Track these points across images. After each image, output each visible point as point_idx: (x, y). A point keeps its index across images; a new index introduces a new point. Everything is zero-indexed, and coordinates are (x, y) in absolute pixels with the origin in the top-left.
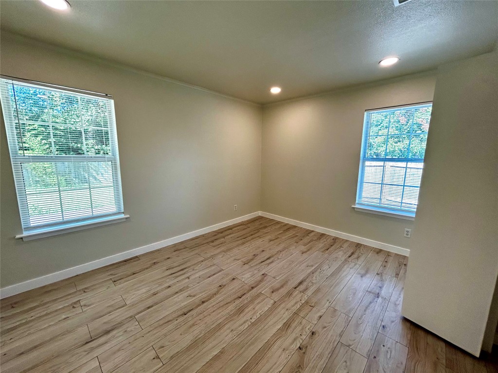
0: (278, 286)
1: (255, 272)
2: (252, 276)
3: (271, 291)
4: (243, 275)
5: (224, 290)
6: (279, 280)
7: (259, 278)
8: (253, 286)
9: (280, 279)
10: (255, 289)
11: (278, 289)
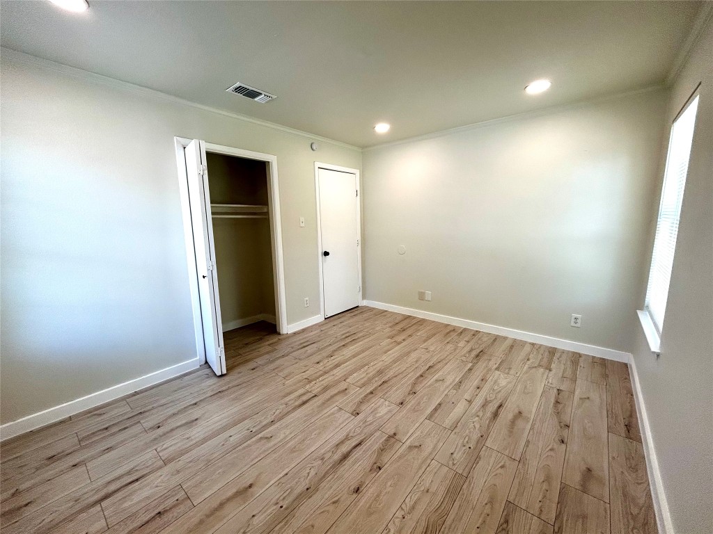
0: (337, 398)
1: (370, 419)
2: (376, 409)
3: (347, 391)
4: (390, 411)
5: (407, 389)
6: (335, 405)
7: (363, 407)
8: (372, 395)
9: (332, 407)
10: (368, 391)
11: (339, 393)
